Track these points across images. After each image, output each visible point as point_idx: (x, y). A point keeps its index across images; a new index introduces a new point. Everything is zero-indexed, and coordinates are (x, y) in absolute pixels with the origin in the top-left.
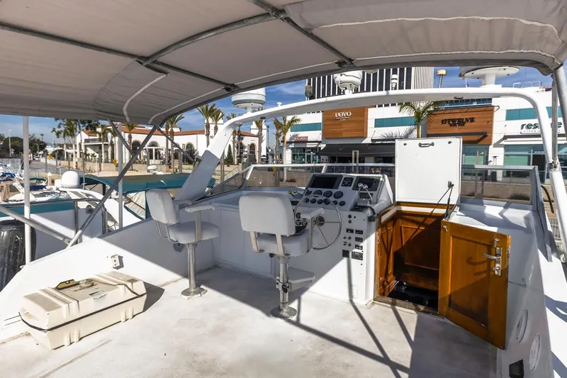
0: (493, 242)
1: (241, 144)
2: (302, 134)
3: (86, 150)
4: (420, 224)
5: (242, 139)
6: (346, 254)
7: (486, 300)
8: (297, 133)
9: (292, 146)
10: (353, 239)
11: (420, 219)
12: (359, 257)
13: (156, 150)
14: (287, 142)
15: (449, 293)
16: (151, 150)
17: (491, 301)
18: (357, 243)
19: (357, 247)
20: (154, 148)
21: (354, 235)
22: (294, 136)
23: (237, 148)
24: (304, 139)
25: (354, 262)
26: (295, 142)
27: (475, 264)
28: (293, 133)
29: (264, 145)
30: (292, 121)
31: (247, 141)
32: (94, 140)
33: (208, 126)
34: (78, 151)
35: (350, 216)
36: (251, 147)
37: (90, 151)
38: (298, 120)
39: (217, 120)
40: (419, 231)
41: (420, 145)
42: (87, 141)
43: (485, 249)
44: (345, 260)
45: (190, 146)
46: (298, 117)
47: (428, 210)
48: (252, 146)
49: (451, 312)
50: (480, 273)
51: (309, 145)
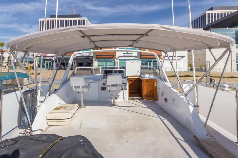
0: (154, 81)
4: (132, 81)
6: (122, 89)
7: (154, 93)
9: (38, 58)
10: (124, 85)
11: (132, 80)
12: (126, 89)
15: (145, 93)
17: (155, 92)
18: (125, 86)
19: (125, 87)
21: (124, 84)
24: (45, 55)
25: (124, 91)
27: (151, 86)
43: (153, 83)
44: (122, 91)
47: (134, 77)
49: (147, 97)
50: (152, 88)
51: (47, 58)
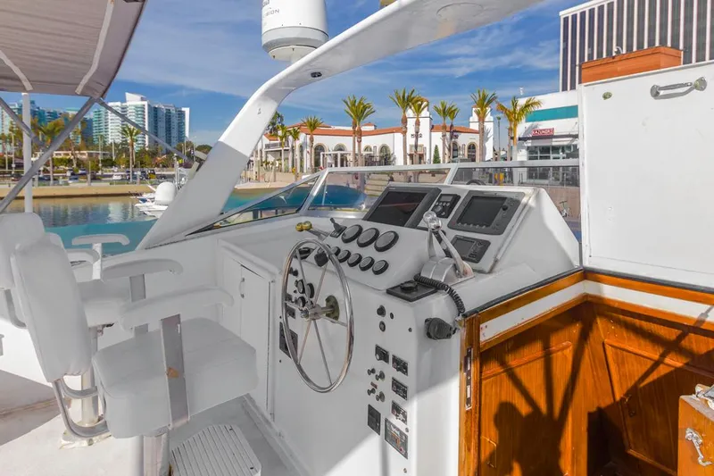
1: (455, 144)
2: (545, 125)
3: (267, 157)
5: (457, 137)
8: (535, 123)
9: (529, 143)
13: (342, 155)
14: (520, 139)
16: (336, 156)
20: (339, 153)
22: (532, 128)
23: (449, 150)
24: (546, 133)
26: (533, 138)
28: (529, 124)
29: (489, 145)
30: (527, 106)
31: (464, 140)
32: (275, 145)
33: (405, 121)
34: (259, 159)
35: (381, 311)
36: (469, 148)
37: (271, 159)
38: (538, 103)
39: (418, 110)
40: (662, 370)
41: (655, 93)
42: (268, 146)
45: (384, 148)
46: (538, 98)
48: (472, 147)
51: (555, 142)
